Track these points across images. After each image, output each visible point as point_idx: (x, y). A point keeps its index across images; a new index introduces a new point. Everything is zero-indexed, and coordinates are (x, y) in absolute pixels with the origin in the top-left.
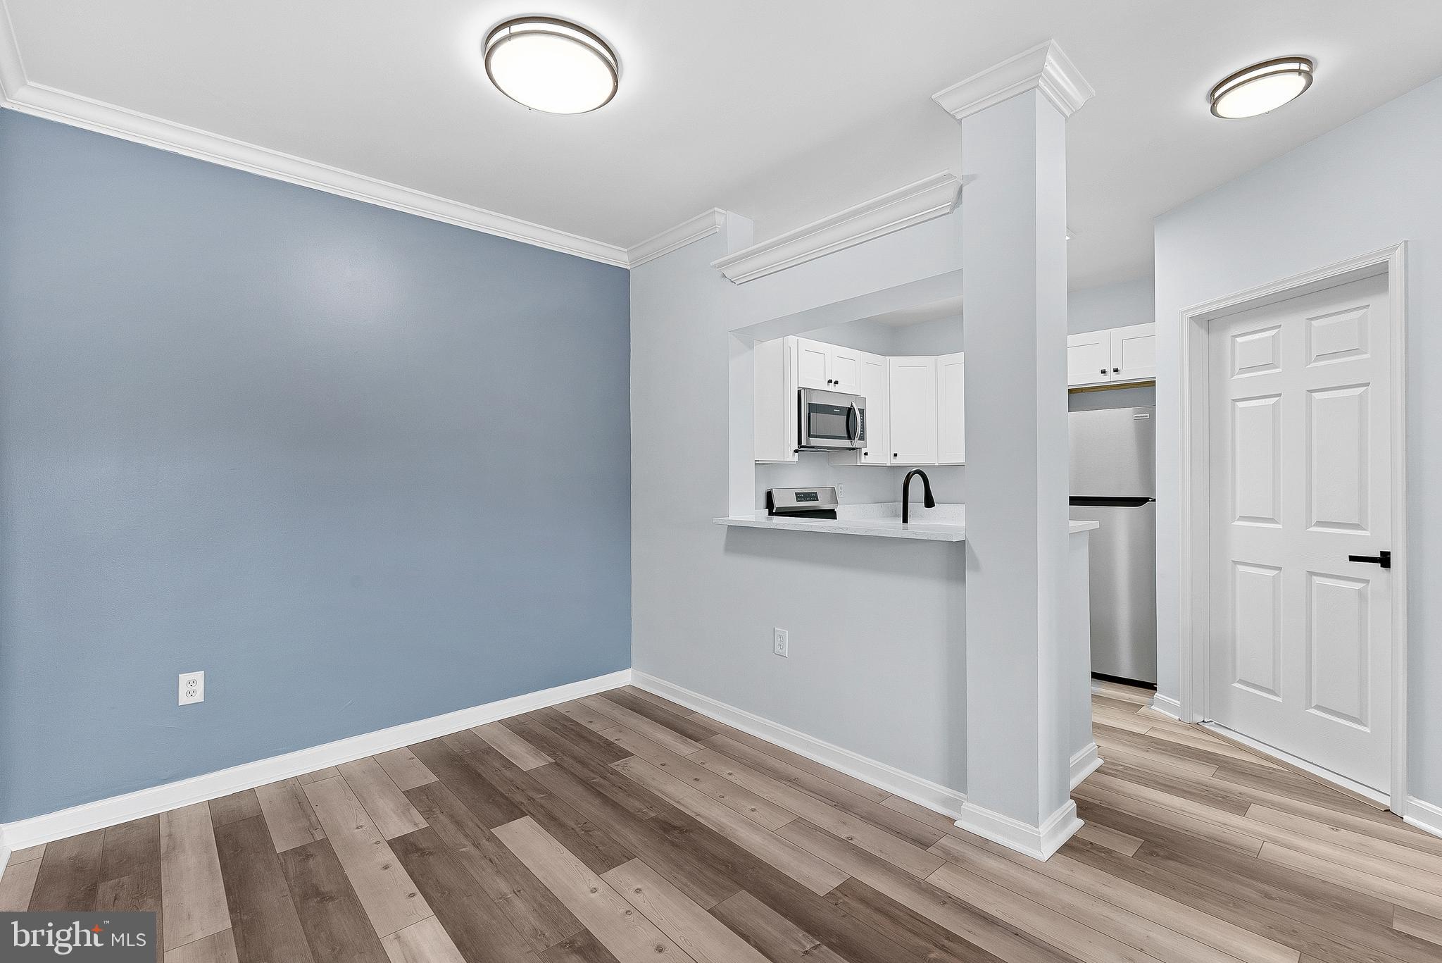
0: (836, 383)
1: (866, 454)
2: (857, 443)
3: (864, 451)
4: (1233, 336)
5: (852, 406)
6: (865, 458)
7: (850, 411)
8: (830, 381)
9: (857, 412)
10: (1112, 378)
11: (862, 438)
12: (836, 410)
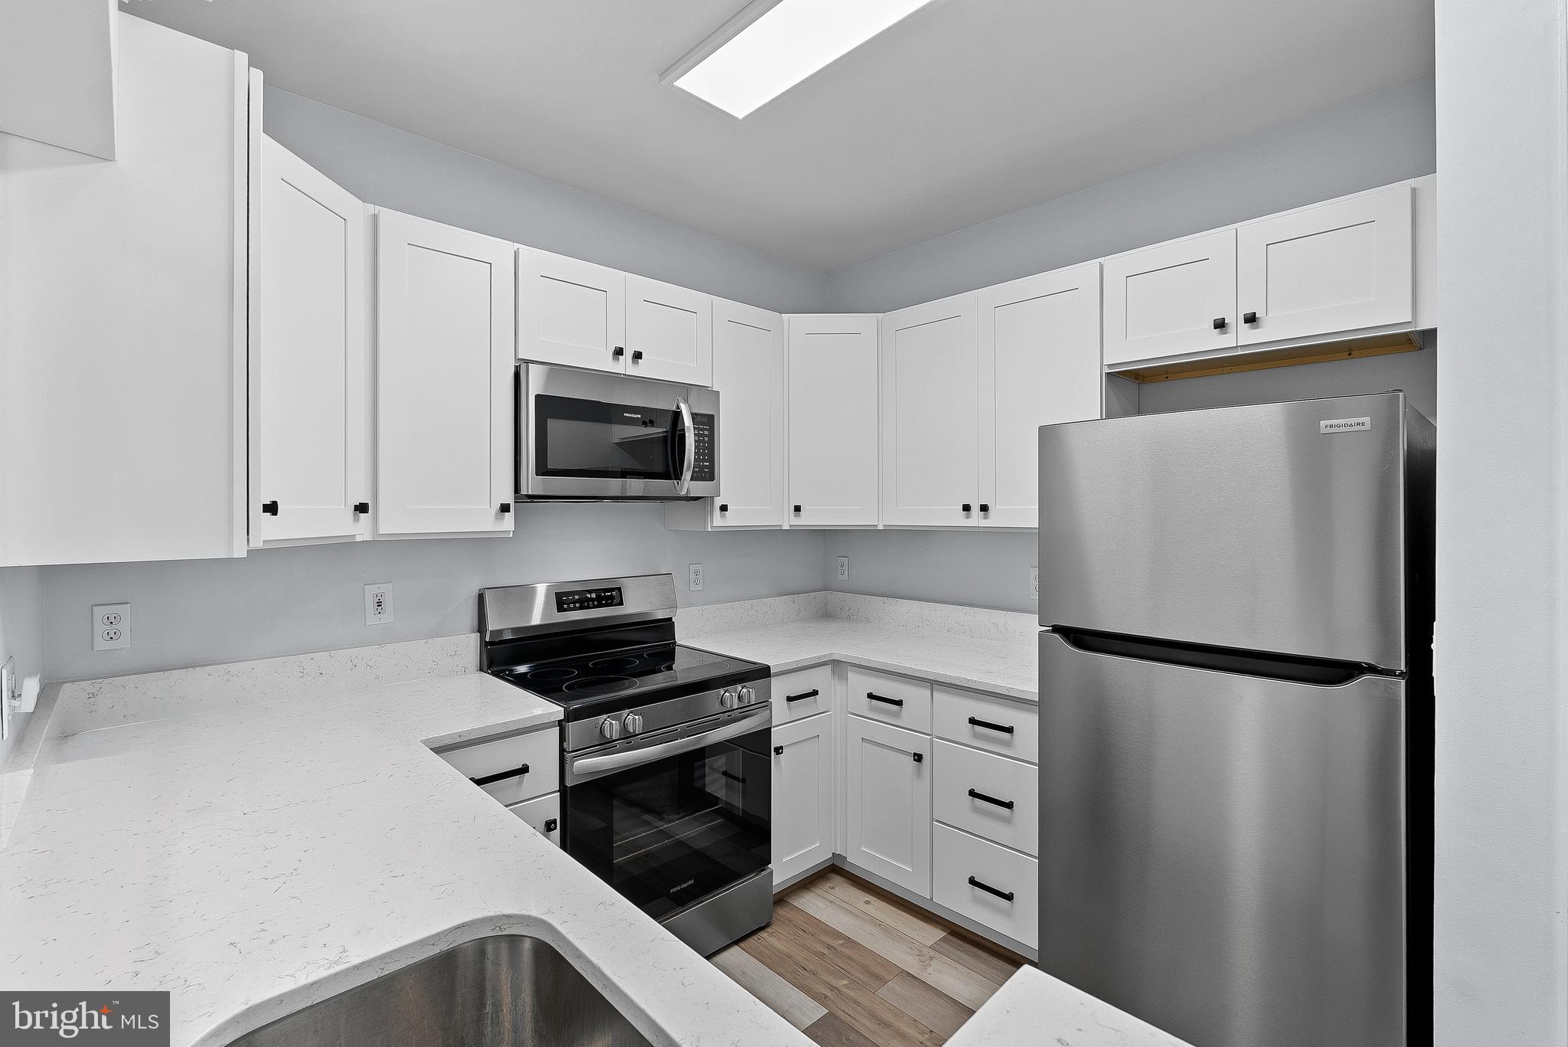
1: (723, 508)
5: (674, 408)
7: (666, 416)
8: (620, 353)
9: (690, 422)
10: (1241, 339)
11: (707, 476)
12: (633, 416)
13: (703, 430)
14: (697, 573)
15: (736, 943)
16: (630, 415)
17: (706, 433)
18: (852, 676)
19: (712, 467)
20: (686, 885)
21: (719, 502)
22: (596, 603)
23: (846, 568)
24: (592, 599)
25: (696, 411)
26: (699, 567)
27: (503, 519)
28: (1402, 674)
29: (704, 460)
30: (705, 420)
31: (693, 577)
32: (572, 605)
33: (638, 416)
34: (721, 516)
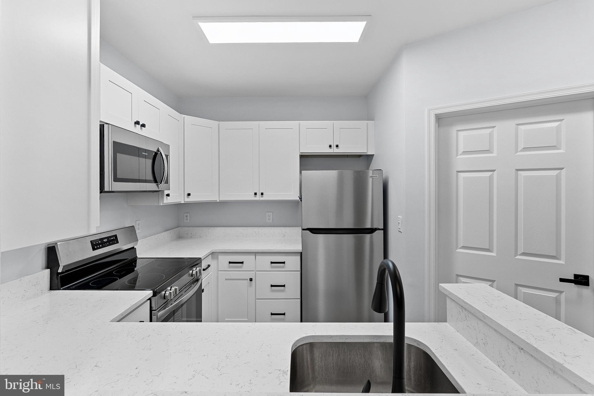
0: (143, 126)
1: (168, 195)
2: (162, 186)
3: (166, 192)
4: (458, 131)
5: (158, 150)
6: (167, 198)
7: (156, 156)
8: (137, 123)
9: (164, 157)
10: (334, 151)
11: (167, 182)
14: (139, 225)
16: (144, 153)
18: (221, 257)
19: (168, 178)
22: (108, 244)
23: (188, 217)
24: (106, 242)
26: (139, 222)
28: (382, 229)
32: (98, 246)
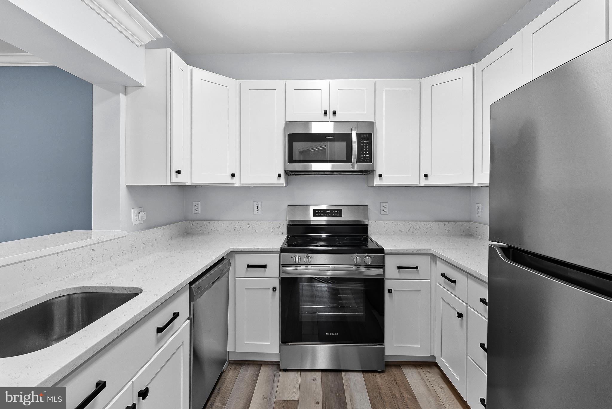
12: (330, 137)
13: (366, 140)
14: (384, 207)
15: (363, 371)
16: (328, 137)
17: (367, 141)
18: (439, 263)
19: (370, 157)
20: (334, 334)
21: (378, 172)
22: (330, 214)
24: (328, 213)
25: (359, 132)
26: (386, 204)
27: (280, 179)
29: (366, 154)
30: (367, 136)
31: (382, 208)
32: (320, 214)
33: (332, 137)
34: (379, 179)
